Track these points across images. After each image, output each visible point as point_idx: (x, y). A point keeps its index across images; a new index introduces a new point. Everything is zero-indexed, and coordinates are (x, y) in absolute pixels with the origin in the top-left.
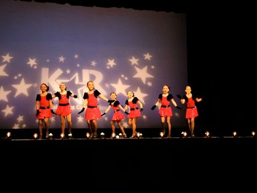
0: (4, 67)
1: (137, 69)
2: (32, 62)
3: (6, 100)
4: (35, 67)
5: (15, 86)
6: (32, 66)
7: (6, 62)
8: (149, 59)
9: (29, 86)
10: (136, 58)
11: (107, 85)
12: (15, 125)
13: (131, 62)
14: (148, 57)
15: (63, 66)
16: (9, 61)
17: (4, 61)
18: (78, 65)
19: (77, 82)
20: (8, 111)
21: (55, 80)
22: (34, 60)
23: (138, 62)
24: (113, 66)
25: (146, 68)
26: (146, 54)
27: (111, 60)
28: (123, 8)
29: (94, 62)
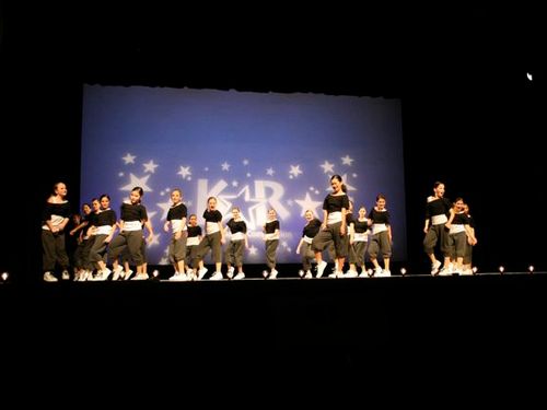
0: (146, 178)
2: (184, 172)
4: (189, 179)
5: (160, 205)
6: (184, 177)
7: (149, 172)
8: (350, 164)
10: (330, 163)
11: (290, 202)
12: (162, 259)
13: (323, 169)
14: (347, 161)
15: (228, 177)
16: (153, 171)
17: (146, 171)
18: (249, 175)
19: (247, 198)
22: (188, 168)
23: (333, 168)
24: (299, 174)
26: (345, 157)
27: (295, 166)
28: (311, 94)
29: (271, 169)
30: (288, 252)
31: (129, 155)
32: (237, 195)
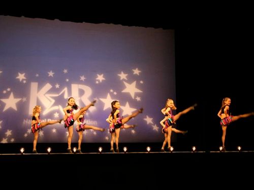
1: (126, 84)
2: (21, 77)
4: (25, 82)
5: (4, 100)
6: (21, 80)
8: (138, 74)
9: (18, 100)
10: (125, 73)
12: (4, 139)
13: (120, 77)
14: (136, 72)
15: (52, 81)
18: (67, 80)
19: (66, 96)
21: (44, 95)
22: (24, 74)
23: (127, 77)
24: (103, 80)
25: (134, 83)
26: (135, 69)
27: (100, 75)
28: (112, 24)
29: (83, 77)
30: (94, 135)
32: (58, 94)
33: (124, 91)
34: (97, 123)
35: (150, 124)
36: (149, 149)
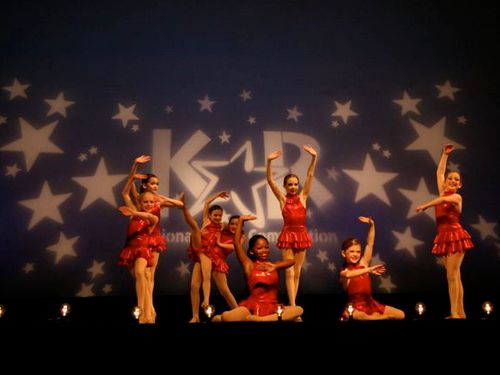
0: (49, 129)
1: (418, 127)
2: (126, 114)
3: (57, 217)
4: (135, 128)
5: (81, 181)
6: (125, 124)
7: (57, 116)
8: (452, 98)
9: (118, 179)
10: (413, 96)
11: (333, 174)
12: (83, 285)
13: (399, 108)
14: (447, 91)
15: (210, 125)
16: (63, 113)
18: (252, 120)
19: (249, 165)
20: (64, 248)
21: (189, 163)
22: (132, 108)
23: (417, 106)
24: (350, 118)
25: (441, 124)
26: (442, 84)
27: (343, 102)
29: (295, 109)
30: (330, 270)
31: (16, 82)
32: (229, 159)
33: (413, 146)
34: (336, 239)
35: (489, 238)
36: (488, 308)
